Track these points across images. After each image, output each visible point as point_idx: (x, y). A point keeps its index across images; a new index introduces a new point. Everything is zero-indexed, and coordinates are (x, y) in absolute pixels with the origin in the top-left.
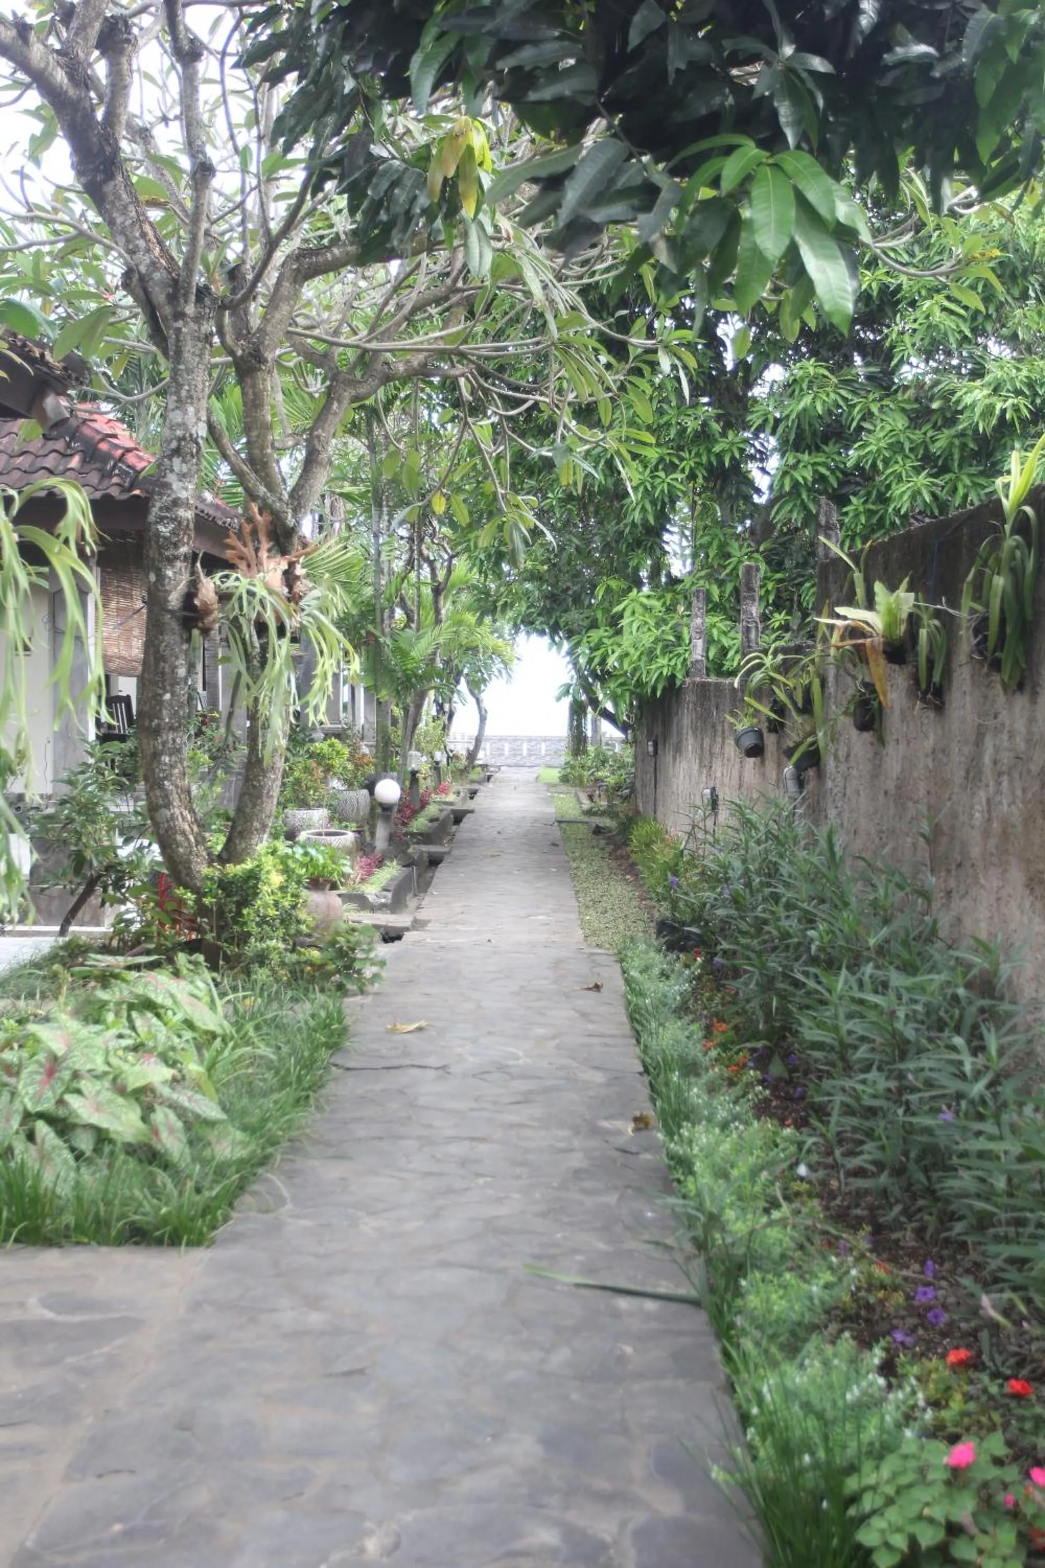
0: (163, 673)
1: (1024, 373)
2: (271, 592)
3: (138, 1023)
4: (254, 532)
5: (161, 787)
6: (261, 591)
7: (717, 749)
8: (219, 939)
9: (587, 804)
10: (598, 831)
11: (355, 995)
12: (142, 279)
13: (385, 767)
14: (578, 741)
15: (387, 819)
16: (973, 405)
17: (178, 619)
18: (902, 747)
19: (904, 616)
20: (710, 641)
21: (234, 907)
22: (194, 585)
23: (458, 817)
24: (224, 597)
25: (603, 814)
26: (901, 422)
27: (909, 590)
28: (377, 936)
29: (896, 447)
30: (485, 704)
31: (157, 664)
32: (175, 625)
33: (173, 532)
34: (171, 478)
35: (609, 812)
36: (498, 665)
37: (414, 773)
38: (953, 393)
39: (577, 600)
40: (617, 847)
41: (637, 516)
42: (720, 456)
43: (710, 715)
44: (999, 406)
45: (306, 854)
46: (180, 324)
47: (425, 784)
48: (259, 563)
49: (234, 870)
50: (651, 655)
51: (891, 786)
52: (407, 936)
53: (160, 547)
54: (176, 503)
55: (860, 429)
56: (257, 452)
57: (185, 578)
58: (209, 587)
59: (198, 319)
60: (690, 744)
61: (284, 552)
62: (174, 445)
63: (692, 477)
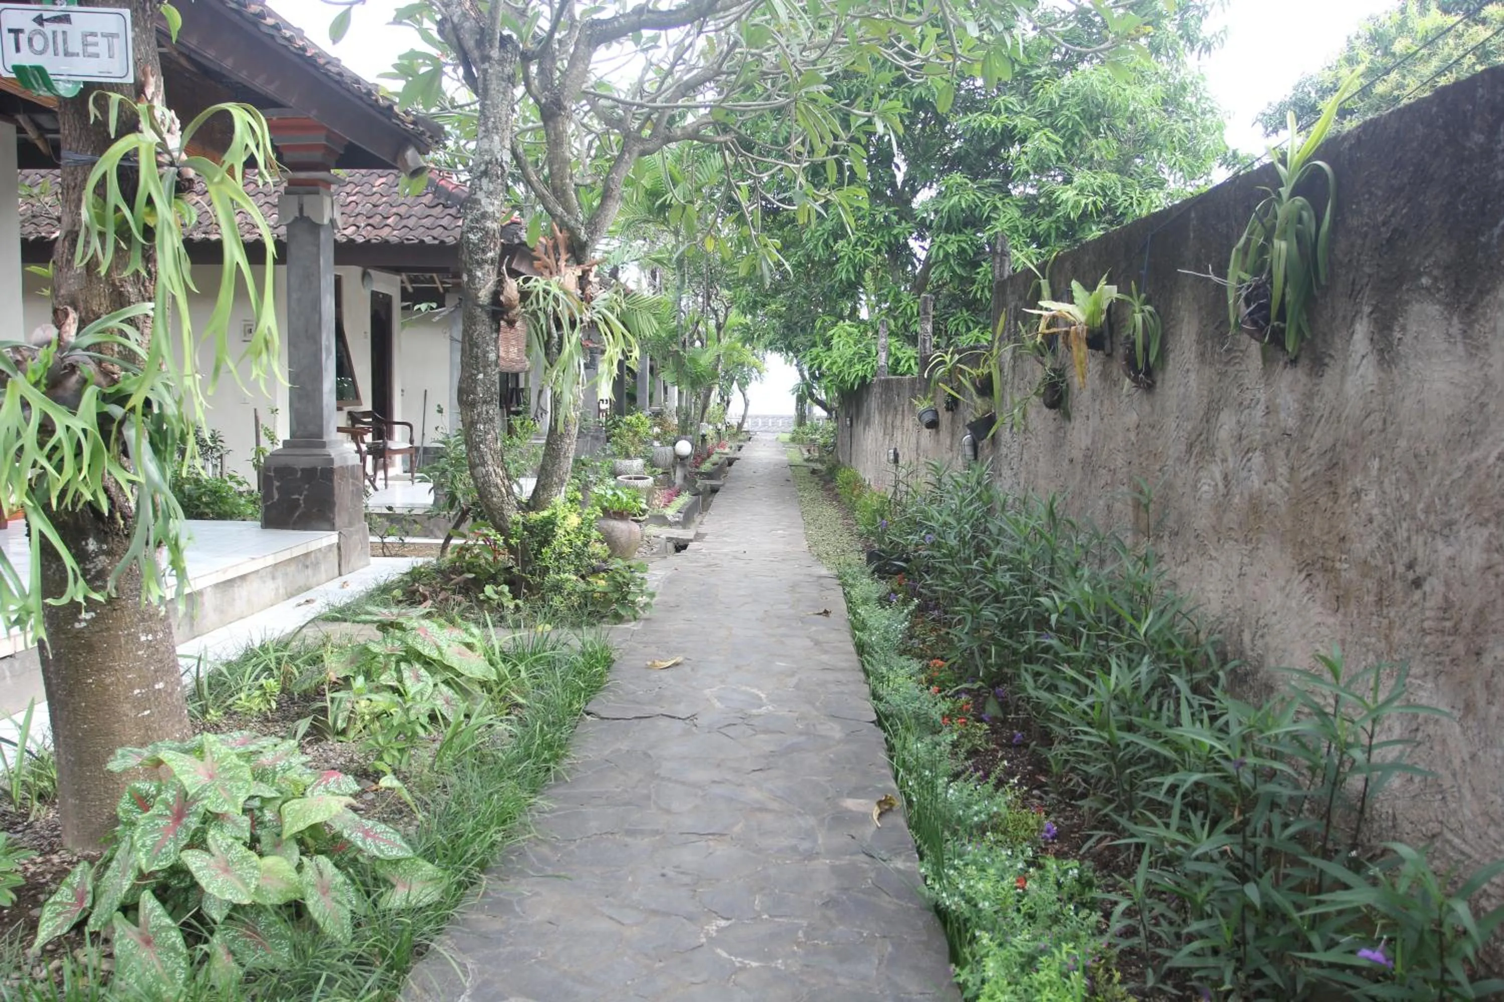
0: (477, 357)
1: (1099, 180)
2: (566, 293)
3: (406, 674)
4: (556, 248)
5: (478, 449)
6: (554, 290)
7: (898, 423)
8: (524, 571)
9: (806, 455)
10: (814, 472)
11: (629, 621)
12: (456, 28)
13: (684, 430)
14: (801, 418)
15: (683, 466)
16: (1067, 201)
17: (487, 312)
18: (1094, 422)
19: (1105, 306)
20: (890, 354)
21: (536, 546)
22: (500, 282)
23: (730, 462)
24: (525, 296)
25: (816, 461)
26: (1017, 214)
27: (1109, 282)
28: (671, 546)
29: (1014, 229)
30: (748, 396)
31: (471, 350)
32: (485, 317)
33: (481, 240)
34: (480, 195)
35: (820, 460)
36: (755, 373)
37: (704, 436)
38: (1053, 193)
39: (803, 330)
40: (827, 482)
41: (844, 276)
42: (896, 237)
43: (892, 400)
44: (1083, 202)
45: (615, 494)
46: (487, 65)
47: (710, 443)
48: (559, 271)
49: (534, 516)
50: (851, 363)
51: (1078, 455)
52: (691, 546)
53: (470, 252)
54: (484, 216)
55: (989, 219)
56: (558, 182)
57: (493, 278)
58: (512, 287)
59: (501, 62)
60: (876, 419)
61: (579, 263)
62: (483, 167)
63: (878, 251)
